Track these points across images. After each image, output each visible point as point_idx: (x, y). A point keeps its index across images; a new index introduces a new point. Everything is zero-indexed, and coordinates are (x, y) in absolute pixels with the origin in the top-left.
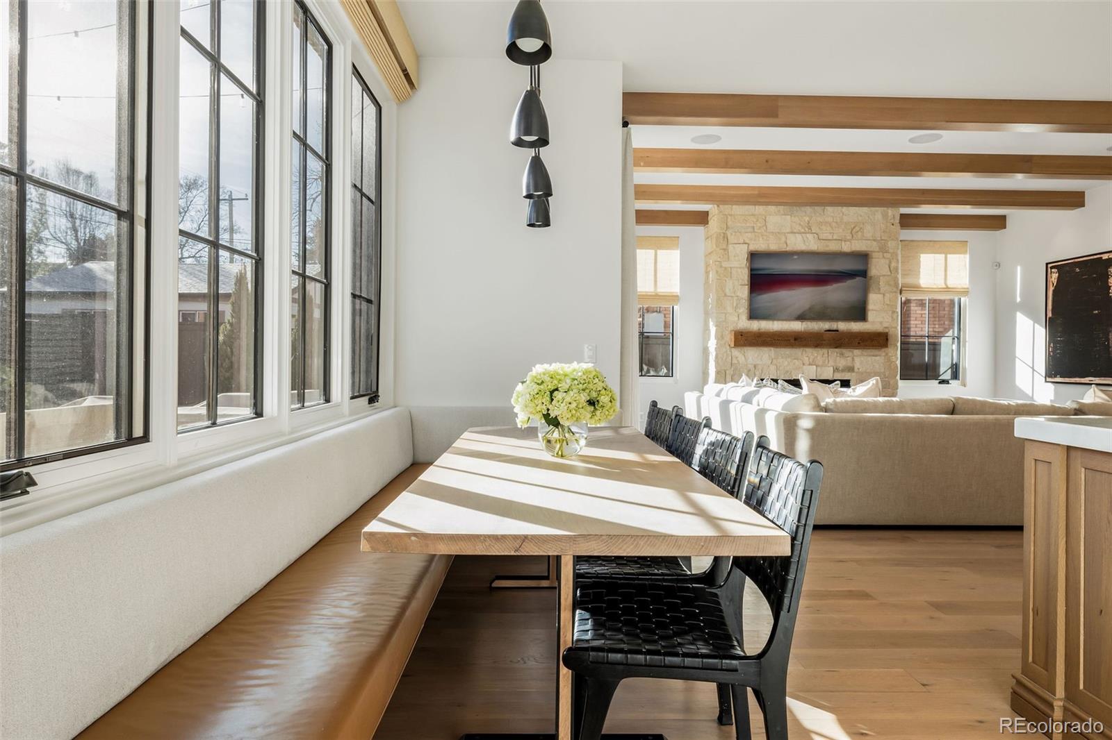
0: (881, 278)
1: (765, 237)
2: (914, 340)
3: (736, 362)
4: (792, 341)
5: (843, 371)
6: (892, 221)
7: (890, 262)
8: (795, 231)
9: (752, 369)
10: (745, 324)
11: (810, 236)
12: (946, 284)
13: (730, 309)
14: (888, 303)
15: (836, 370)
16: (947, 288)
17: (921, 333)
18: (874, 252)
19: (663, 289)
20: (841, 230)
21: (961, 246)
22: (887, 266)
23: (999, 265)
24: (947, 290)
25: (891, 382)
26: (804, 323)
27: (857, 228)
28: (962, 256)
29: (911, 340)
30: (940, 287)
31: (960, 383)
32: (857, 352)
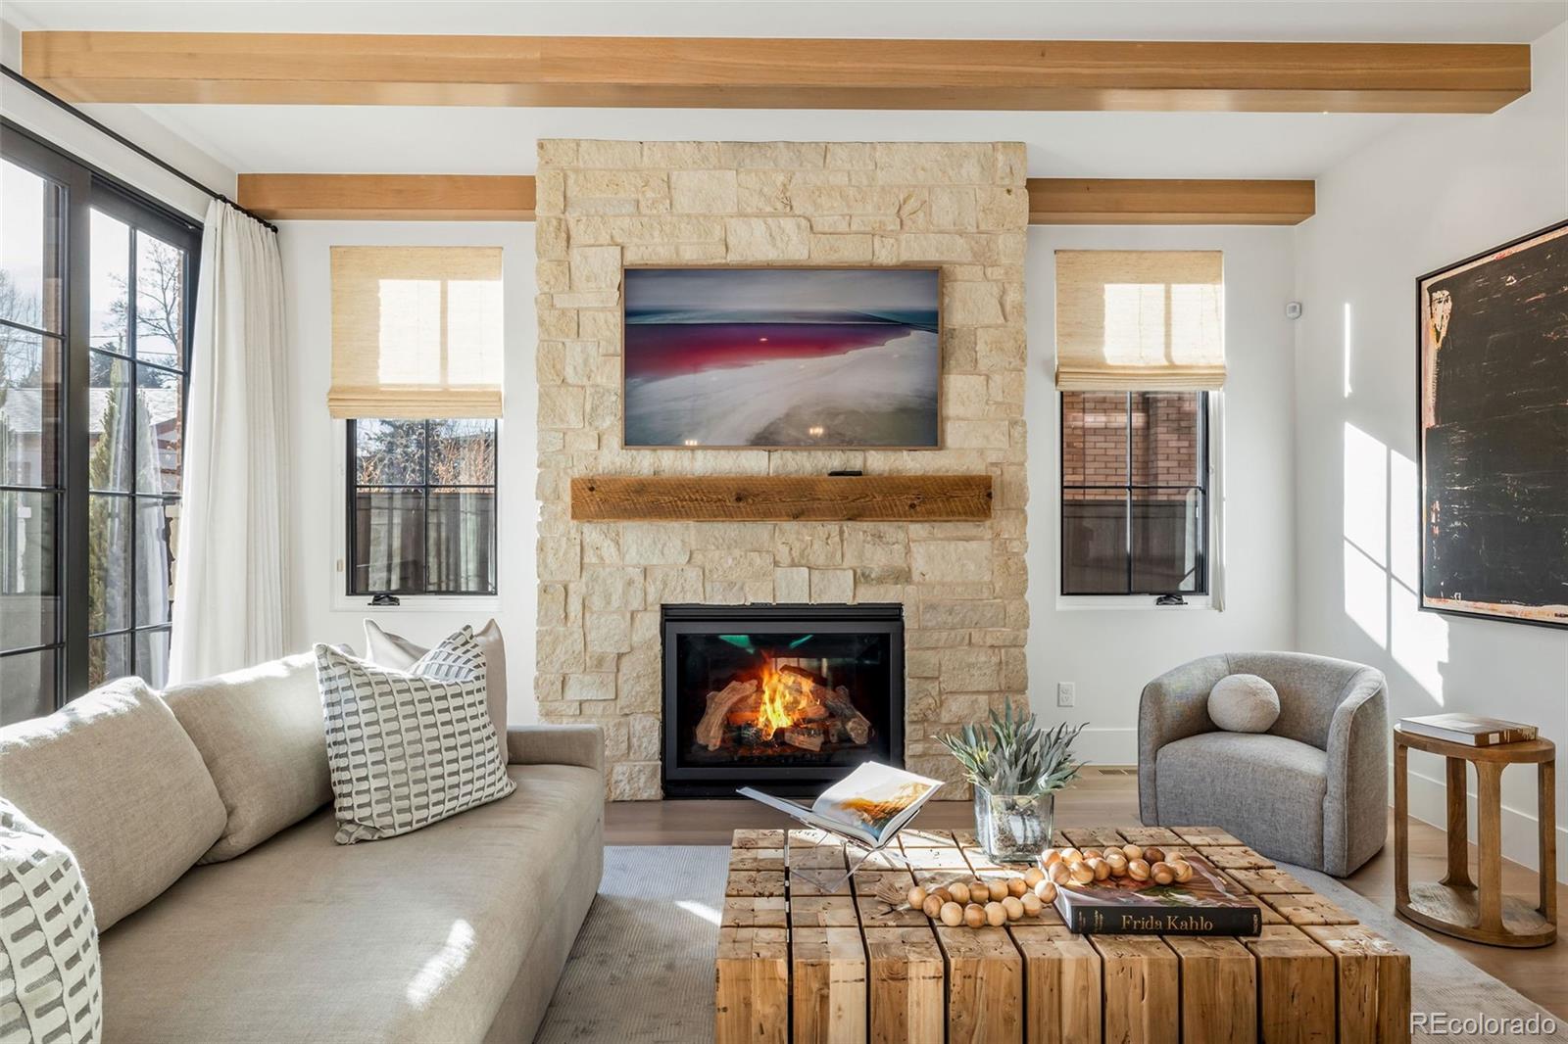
0: (980, 332)
1: (667, 229)
2: (1165, 498)
3: (594, 560)
4: (731, 503)
5: (880, 580)
6: (1007, 182)
7: (1004, 292)
8: (749, 210)
9: (639, 579)
10: (616, 460)
11: (788, 224)
12: (1168, 356)
13: (574, 421)
14: (1000, 399)
15: (861, 578)
16: (1173, 366)
17: (1112, 481)
18: (961, 264)
19: (461, 376)
20: (870, 208)
21: (1201, 265)
22: (995, 302)
23: (1298, 309)
24: (1172, 369)
25: (1011, 609)
26: (776, 456)
27: (912, 204)
28: (1208, 288)
29: (1160, 498)
30: (1153, 364)
31: (1210, 602)
32: (917, 530)
